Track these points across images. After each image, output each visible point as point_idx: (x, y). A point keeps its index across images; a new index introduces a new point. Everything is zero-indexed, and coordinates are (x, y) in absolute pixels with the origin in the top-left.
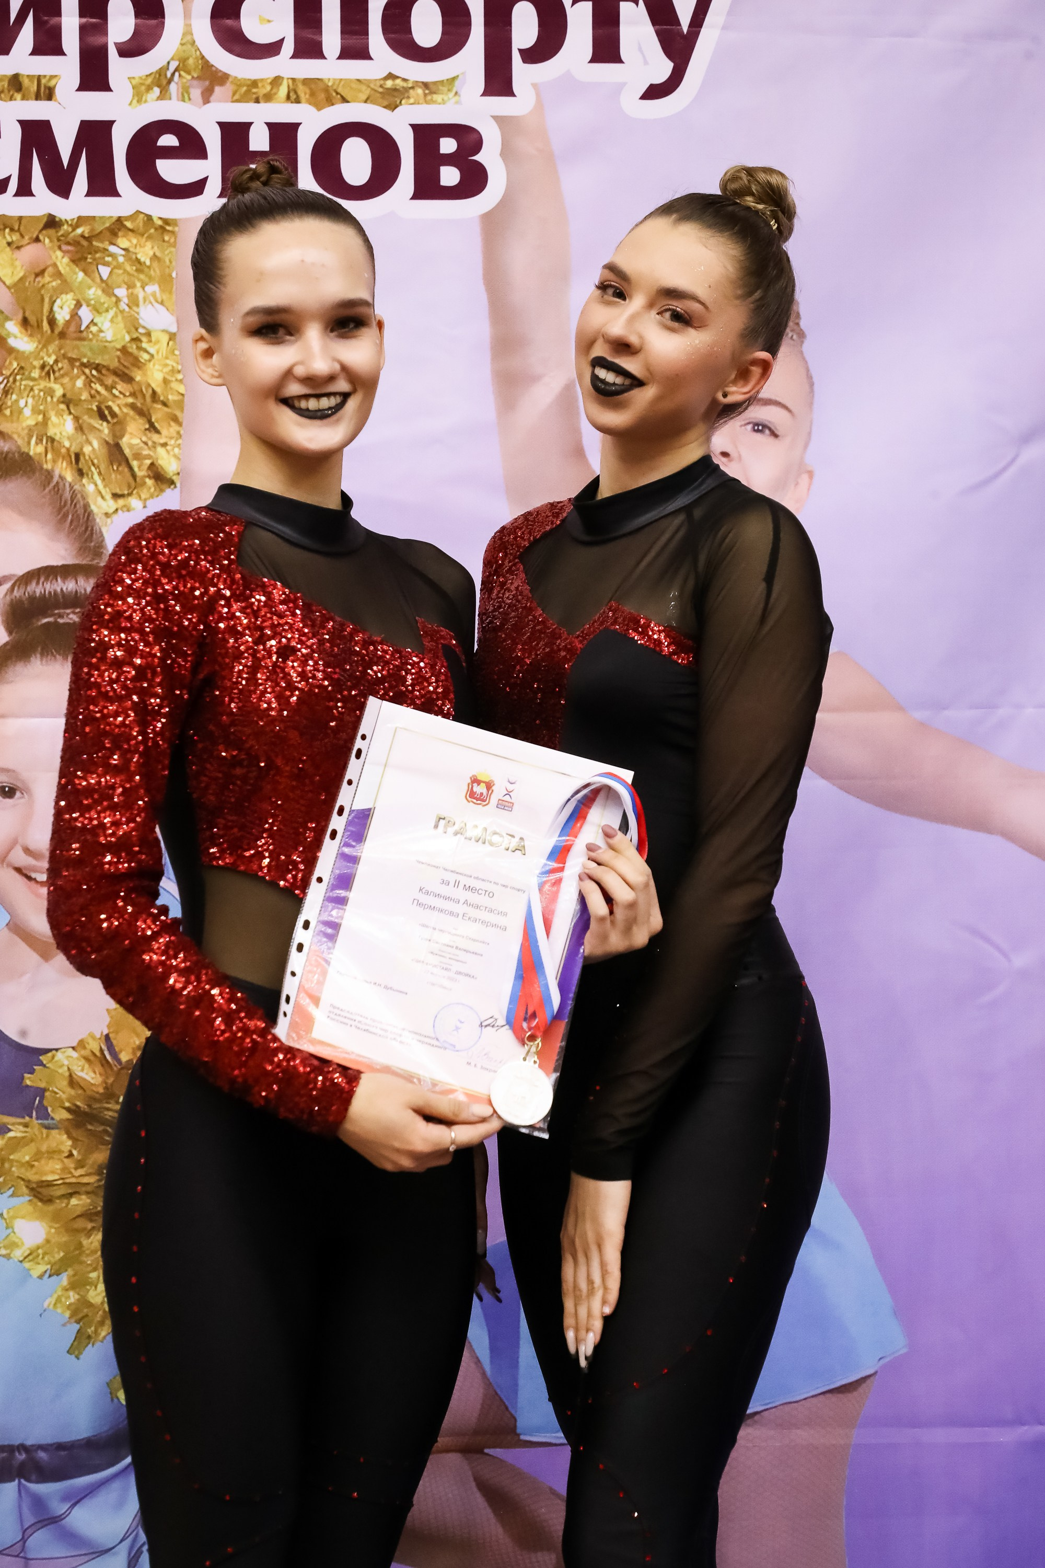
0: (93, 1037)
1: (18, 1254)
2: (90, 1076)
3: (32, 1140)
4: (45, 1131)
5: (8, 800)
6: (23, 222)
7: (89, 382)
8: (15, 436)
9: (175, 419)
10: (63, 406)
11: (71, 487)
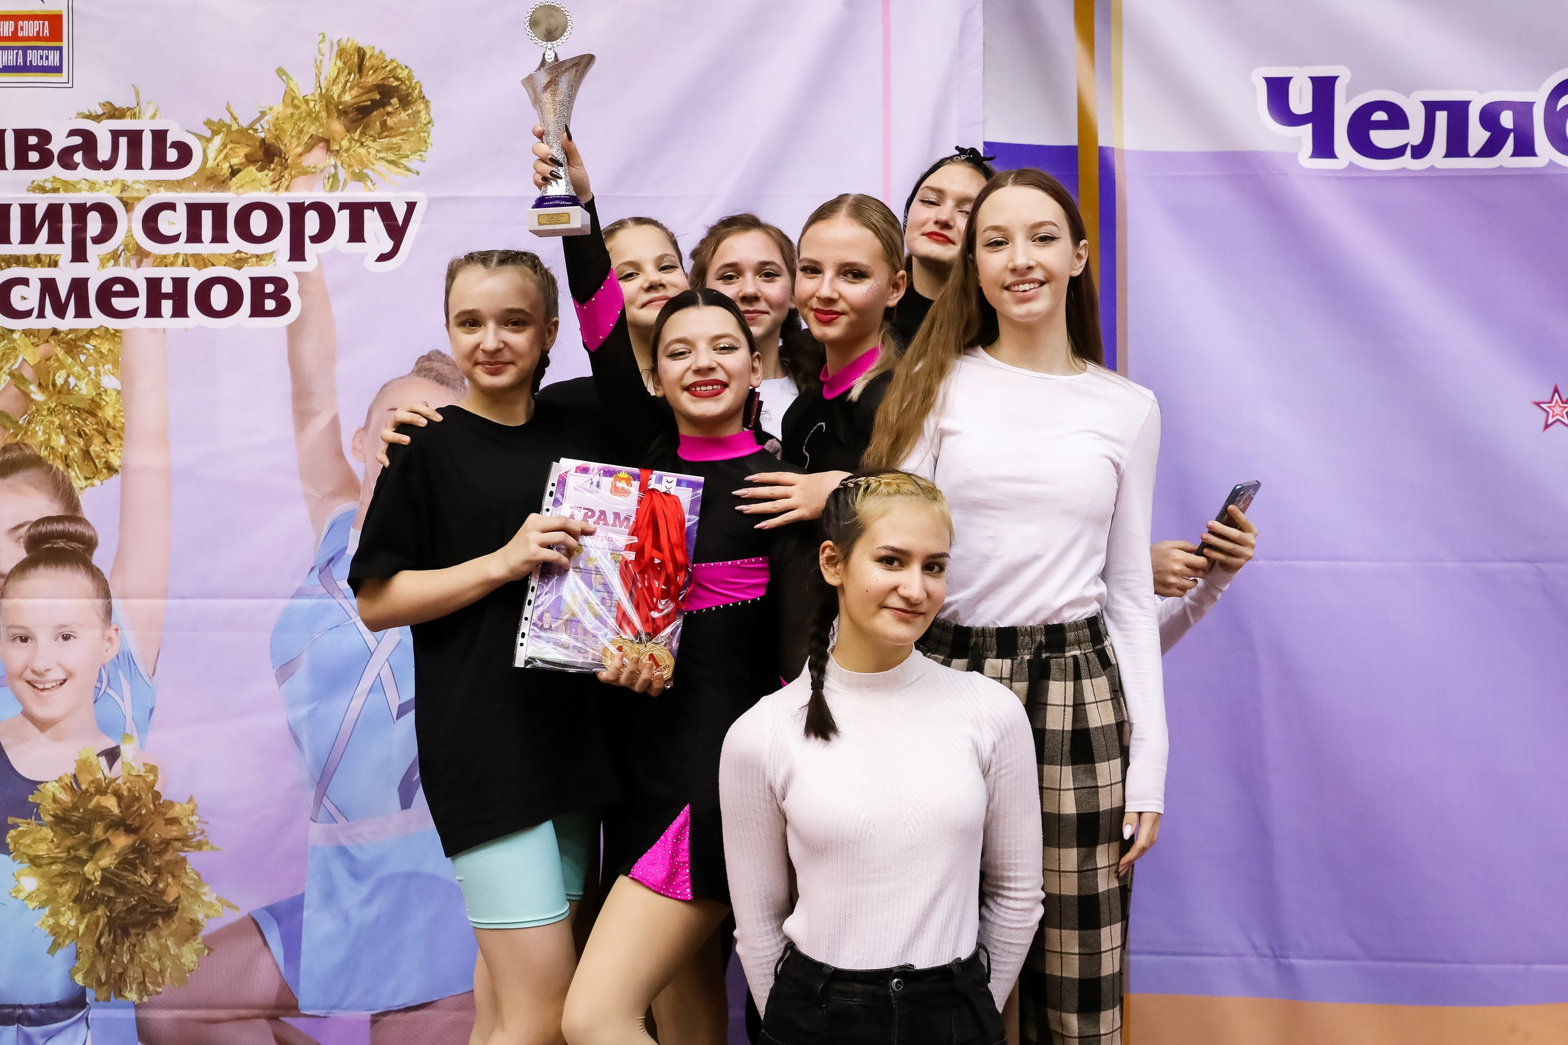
0: (67, 776)
1: (22, 896)
2: (65, 797)
3: (32, 832)
4: (39, 827)
5: (24, 644)
6: (40, 332)
7: (73, 417)
8: (33, 447)
9: (120, 437)
10: (59, 430)
11: (62, 473)
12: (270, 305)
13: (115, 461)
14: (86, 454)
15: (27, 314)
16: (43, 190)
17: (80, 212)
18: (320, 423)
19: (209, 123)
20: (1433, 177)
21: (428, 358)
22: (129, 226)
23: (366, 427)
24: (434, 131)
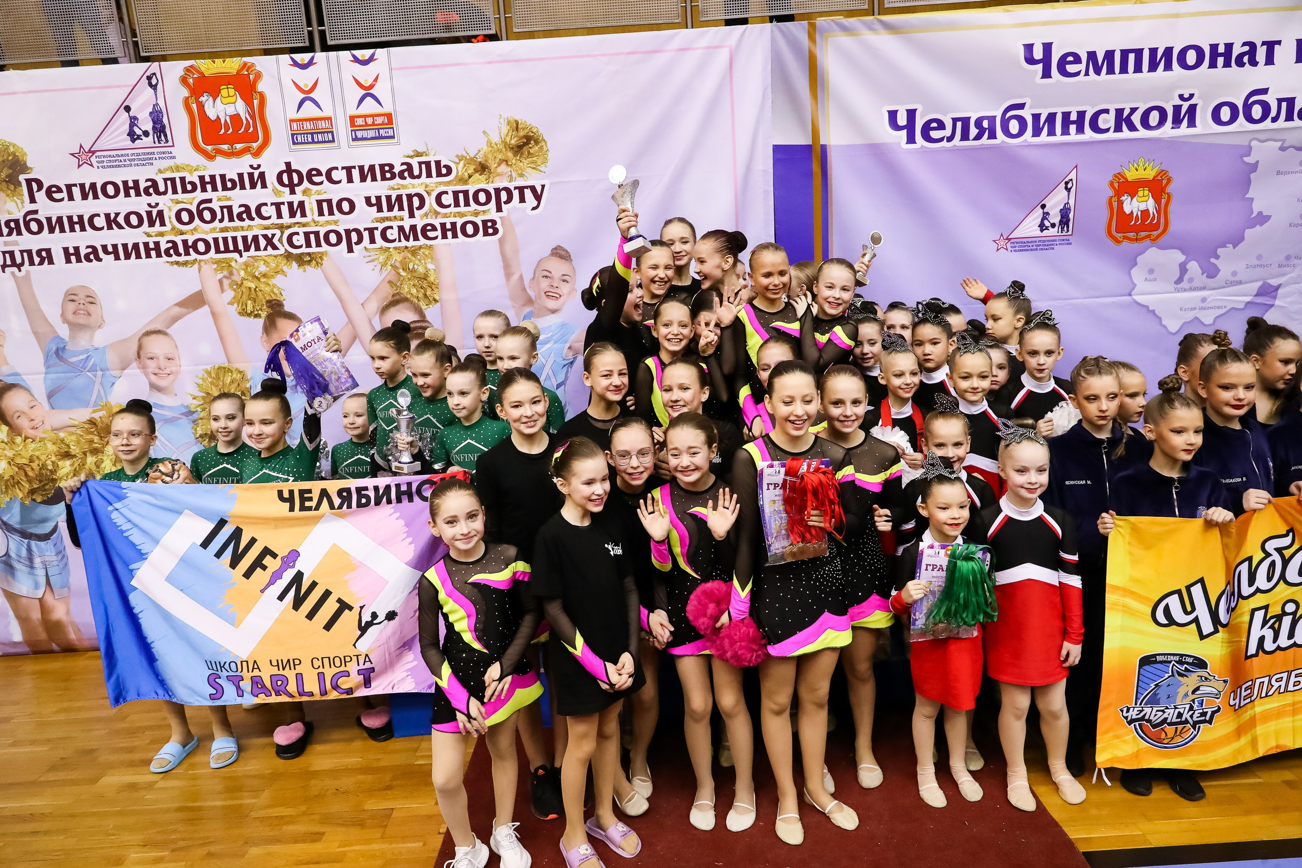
6: (401, 248)
8: (404, 294)
9: (437, 288)
11: (417, 303)
12: (490, 231)
13: (437, 298)
14: (425, 295)
15: (394, 241)
16: (394, 189)
17: (410, 197)
18: (515, 277)
19: (457, 156)
20: (956, 149)
21: (556, 249)
22: (430, 201)
23: (534, 278)
24: (550, 155)
